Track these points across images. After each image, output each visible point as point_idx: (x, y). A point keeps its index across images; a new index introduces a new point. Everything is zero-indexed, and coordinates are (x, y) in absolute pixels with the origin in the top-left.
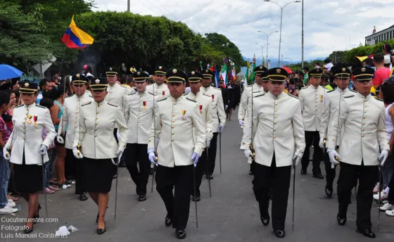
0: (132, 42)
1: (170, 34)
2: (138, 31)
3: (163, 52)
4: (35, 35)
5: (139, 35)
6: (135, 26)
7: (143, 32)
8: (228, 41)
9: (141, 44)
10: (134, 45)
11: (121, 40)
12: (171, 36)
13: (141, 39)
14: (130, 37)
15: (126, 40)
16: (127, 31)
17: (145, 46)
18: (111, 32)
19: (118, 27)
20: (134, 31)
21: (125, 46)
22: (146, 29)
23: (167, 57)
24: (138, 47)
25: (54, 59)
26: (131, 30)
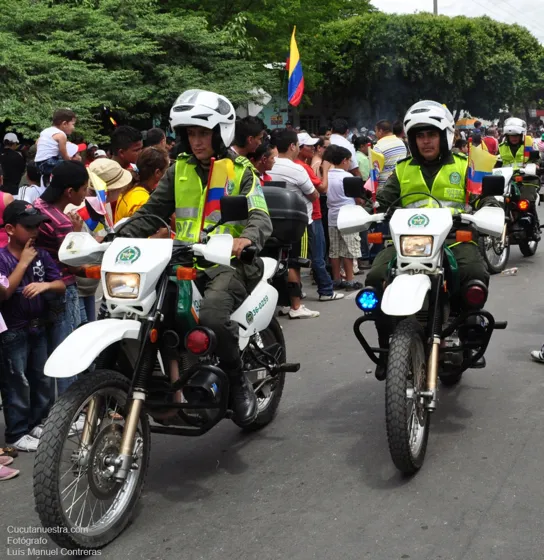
0: (423, 64)
1: (496, 45)
2: (433, 44)
3: (486, 78)
4: (231, 62)
5: (435, 51)
6: (428, 37)
7: (442, 46)
9: (438, 66)
10: (428, 69)
11: (403, 61)
12: (498, 50)
13: (439, 58)
14: (419, 55)
15: (412, 62)
17: (446, 71)
18: (386, 50)
19: (397, 40)
20: (426, 45)
21: (409, 71)
22: (446, 40)
23: (493, 84)
24: (433, 72)
25: (267, 99)
26: (421, 42)
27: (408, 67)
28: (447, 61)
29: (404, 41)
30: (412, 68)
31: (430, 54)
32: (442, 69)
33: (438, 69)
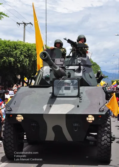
0: (20, 61)
2: (24, 54)
5: (25, 56)
6: (22, 51)
7: (28, 54)
8: (92, 61)
10: (22, 63)
11: (12, 59)
13: (26, 59)
15: (16, 60)
16: (16, 54)
20: (21, 54)
22: (30, 52)
24: (24, 65)
26: (20, 52)
27: (14, 62)
28: (30, 61)
29: (13, 52)
30: (16, 63)
31: (23, 57)
32: (27, 63)
33: (26, 63)
